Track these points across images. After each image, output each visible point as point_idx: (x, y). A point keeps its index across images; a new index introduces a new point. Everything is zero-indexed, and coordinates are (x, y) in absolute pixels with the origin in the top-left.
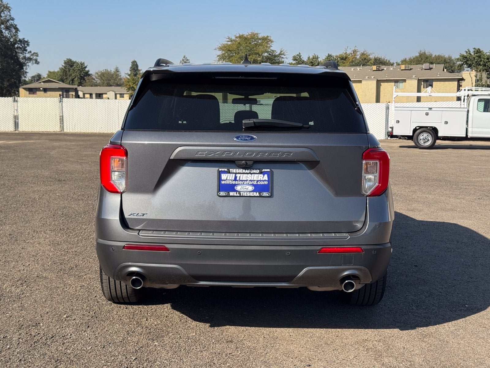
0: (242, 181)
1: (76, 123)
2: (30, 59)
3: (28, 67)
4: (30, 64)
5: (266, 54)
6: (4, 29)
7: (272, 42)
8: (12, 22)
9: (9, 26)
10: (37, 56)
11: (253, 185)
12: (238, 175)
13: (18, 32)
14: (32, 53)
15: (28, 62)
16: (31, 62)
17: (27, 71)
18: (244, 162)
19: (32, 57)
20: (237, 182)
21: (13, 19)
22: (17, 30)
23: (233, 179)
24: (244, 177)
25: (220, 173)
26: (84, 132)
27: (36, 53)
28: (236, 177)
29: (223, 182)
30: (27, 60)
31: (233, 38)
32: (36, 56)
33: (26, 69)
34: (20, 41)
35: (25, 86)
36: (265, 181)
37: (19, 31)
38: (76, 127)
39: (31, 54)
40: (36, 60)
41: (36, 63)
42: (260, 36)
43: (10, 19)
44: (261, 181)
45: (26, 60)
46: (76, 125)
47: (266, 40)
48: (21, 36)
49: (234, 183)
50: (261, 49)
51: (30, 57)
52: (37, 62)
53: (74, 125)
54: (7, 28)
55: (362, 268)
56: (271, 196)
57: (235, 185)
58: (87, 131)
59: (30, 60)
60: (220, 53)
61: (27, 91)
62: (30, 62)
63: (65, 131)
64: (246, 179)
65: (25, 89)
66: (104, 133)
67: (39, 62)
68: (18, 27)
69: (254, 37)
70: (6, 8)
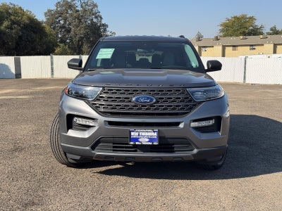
5: (251, 28)
6: (94, 18)
7: (255, 19)
8: (99, 14)
19: (112, 35)
21: (99, 12)
22: (101, 18)
31: (230, 18)
34: (103, 25)
42: (248, 16)
43: (97, 12)
47: (252, 18)
48: (103, 22)
50: (248, 24)
54: (96, 17)
60: (221, 28)
69: (243, 17)
70: (95, 6)
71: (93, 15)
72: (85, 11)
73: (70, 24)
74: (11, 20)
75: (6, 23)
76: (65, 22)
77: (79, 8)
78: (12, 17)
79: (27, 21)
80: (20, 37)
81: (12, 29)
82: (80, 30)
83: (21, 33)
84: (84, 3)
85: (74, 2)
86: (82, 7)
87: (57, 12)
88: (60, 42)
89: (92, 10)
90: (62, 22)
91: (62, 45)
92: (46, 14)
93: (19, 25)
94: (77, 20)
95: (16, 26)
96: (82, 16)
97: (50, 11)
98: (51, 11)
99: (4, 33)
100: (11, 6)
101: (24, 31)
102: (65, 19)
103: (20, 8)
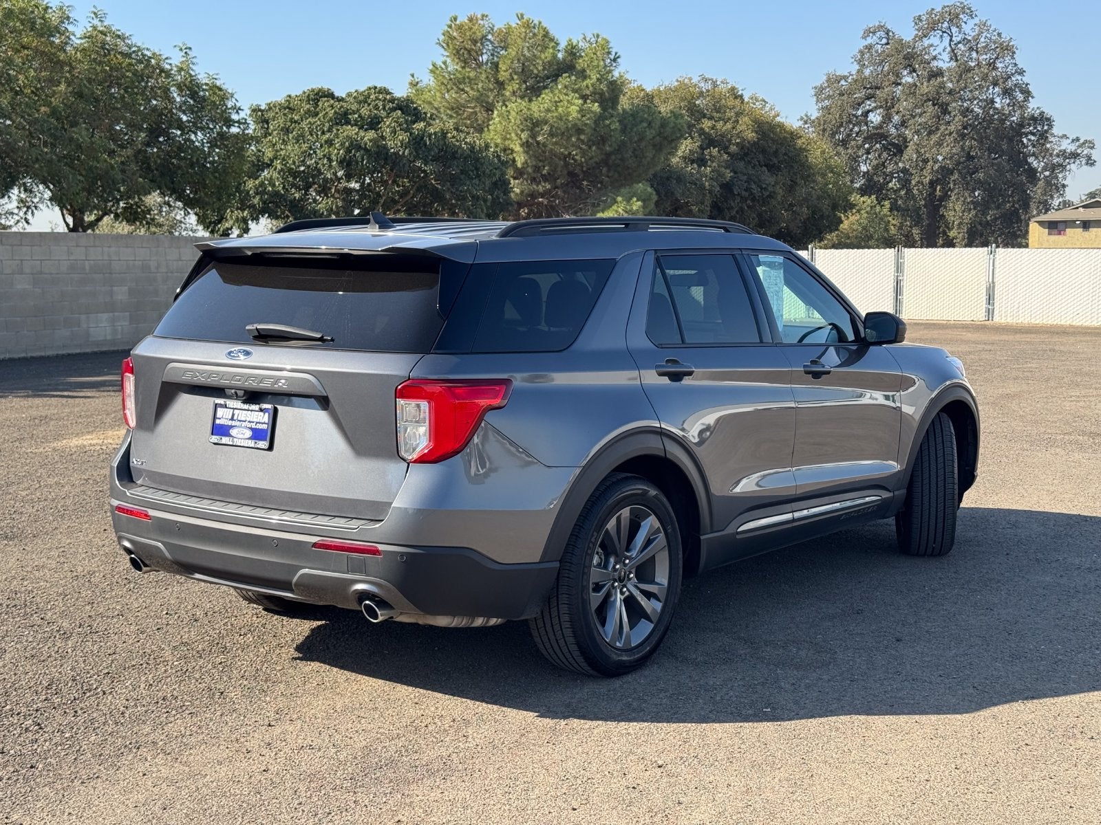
0: (240, 421)
1: (1021, 304)
2: (1074, 155)
3: (1067, 173)
4: (1073, 167)
6: (998, 96)
8: (1019, 78)
9: (1011, 89)
10: (1092, 148)
11: (251, 429)
12: (236, 412)
13: (1030, 98)
14: (1081, 141)
15: (1069, 163)
16: (1078, 162)
17: (1065, 183)
18: (233, 391)
19: (1079, 151)
20: (234, 423)
21: (1021, 72)
22: (1027, 93)
23: (230, 417)
24: (242, 415)
25: (216, 406)
26: (1037, 322)
27: (1090, 142)
28: (233, 415)
29: (218, 422)
30: (1069, 158)
32: (1089, 147)
33: (1064, 178)
34: (1033, 118)
35: (1043, 218)
36: (265, 423)
37: (1033, 97)
38: (1020, 312)
39: (1077, 144)
40: (1089, 157)
41: (1087, 164)
43: (1016, 72)
44: (259, 423)
45: (1066, 158)
46: (1021, 308)
48: (1033, 106)
49: (230, 423)
51: (1076, 150)
52: (1090, 162)
53: (1017, 306)
54: (1007, 93)
55: (382, 581)
56: (271, 448)
57: (232, 427)
58: (1044, 321)
59: (1075, 158)
61: (1044, 228)
62: (1074, 163)
63: (998, 319)
64: (244, 419)
65: (1041, 223)
66: (1081, 327)
67: (1095, 162)
68: (1031, 88)
70: (1007, 49)
71: (995, 84)
72: (964, 70)
73: (903, 123)
74: (702, 132)
75: (686, 146)
76: (887, 118)
77: (944, 63)
78: (706, 124)
79: (751, 135)
80: (727, 187)
81: (702, 162)
82: (939, 144)
83: (729, 174)
84: (965, 41)
85: (926, 42)
86: (954, 57)
87: (860, 82)
88: (864, 191)
89: (992, 65)
90: (875, 118)
91: (868, 201)
92: (819, 91)
93: (725, 149)
94: (930, 109)
95: (715, 151)
96: (951, 92)
97: (834, 80)
98: (839, 79)
99: (680, 178)
100: (705, 87)
101: (741, 165)
102: (889, 107)
103: (733, 89)
